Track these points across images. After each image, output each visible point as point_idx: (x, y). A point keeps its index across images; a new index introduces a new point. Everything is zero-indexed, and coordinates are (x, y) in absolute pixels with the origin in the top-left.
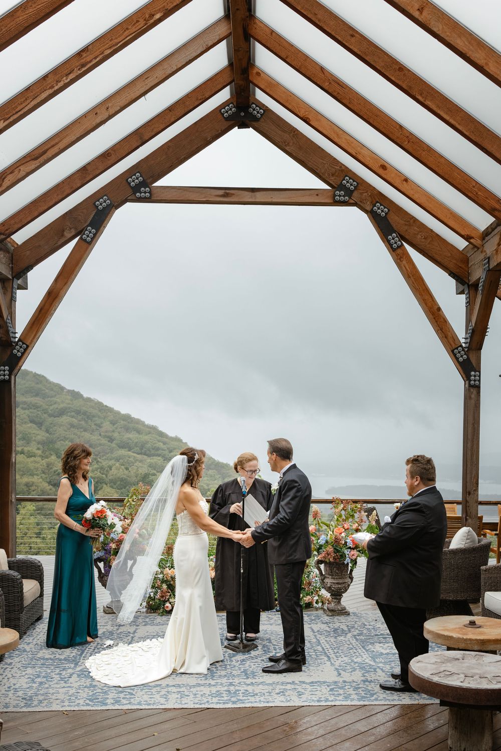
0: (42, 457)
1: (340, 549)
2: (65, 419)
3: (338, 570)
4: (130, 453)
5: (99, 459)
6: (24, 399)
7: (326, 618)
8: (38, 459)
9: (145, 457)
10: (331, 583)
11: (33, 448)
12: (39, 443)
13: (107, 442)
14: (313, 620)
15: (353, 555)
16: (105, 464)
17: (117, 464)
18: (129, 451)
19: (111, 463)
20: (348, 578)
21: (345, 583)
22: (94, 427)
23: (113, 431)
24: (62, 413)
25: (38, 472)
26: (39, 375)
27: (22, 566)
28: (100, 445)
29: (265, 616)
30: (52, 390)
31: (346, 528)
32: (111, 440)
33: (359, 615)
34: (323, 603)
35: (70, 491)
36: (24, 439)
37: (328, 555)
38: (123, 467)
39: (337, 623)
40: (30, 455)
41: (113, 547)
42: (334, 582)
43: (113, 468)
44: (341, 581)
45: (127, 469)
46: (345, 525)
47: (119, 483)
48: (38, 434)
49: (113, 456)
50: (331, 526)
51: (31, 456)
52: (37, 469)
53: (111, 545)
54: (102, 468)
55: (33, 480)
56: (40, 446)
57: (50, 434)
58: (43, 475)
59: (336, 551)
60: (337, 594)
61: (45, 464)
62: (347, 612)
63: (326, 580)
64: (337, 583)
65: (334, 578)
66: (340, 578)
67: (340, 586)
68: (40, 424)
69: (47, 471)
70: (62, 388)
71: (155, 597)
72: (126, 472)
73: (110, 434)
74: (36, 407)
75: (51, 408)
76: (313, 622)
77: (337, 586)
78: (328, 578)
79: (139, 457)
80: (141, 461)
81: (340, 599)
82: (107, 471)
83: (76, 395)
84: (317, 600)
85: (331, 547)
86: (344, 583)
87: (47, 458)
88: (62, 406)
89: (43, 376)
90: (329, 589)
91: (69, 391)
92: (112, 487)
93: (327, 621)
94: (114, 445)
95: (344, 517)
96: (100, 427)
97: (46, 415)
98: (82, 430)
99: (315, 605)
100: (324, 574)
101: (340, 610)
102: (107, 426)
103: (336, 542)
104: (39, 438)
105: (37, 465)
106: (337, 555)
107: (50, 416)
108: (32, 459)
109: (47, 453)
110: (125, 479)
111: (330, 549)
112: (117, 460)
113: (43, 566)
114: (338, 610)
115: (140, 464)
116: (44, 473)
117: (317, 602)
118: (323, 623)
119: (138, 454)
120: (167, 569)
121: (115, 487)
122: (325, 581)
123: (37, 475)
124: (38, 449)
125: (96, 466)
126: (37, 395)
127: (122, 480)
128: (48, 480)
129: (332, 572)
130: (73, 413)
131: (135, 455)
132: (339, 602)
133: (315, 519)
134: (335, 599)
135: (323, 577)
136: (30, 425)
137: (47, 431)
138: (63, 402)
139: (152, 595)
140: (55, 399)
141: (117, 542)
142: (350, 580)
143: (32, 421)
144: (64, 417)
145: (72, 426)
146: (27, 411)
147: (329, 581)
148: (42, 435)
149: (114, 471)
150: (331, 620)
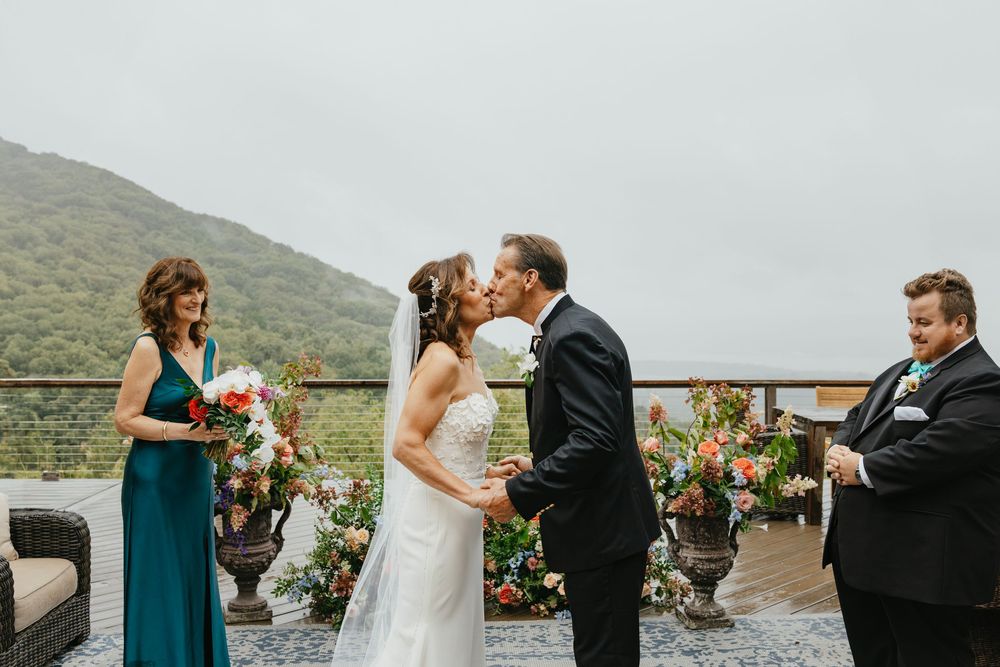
0: (242, 328)
1: (714, 489)
2: (271, 280)
3: (708, 531)
4: (354, 322)
5: (313, 330)
6: (221, 256)
7: (688, 639)
8: (236, 330)
9: (372, 327)
10: (694, 558)
11: (230, 317)
12: (238, 310)
13: (323, 308)
14: (661, 643)
15: (745, 502)
16: (319, 335)
17: (336, 336)
18: (352, 319)
19: (328, 335)
20: (729, 548)
21: (725, 558)
22: (307, 289)
23: (332, 294)
24: (267, 272)
25: (236, 347)
26: (239, 225)
27: (42, 530)
28: (316, 312)
29: (556, 631)
30: (255, 243)
31: (721, 442)
32: (329, 305)
33: (754, 626)
34: (671, 594)
35: (156, 368)
36: (219, 305)
37: (693, 502)
38: (343, 340)
39: (716, 653)
40: (226, 325)
41: (236, 487)
42: (700, 556)
43: (331, 341)
44: (715, 555)
45: (349, 342)
46: (720, 437)
47: (338, 360)
48: (237, 300)
49: (332, 325)
50: (690, 438)
51: (227, 327)
52: (235, 343)
53: (231, 482)
54: (316, 341)
55: (230, 357)
56: (240, 315)
57: (252, 299)
58: (242, 351)
59: (708, 493)
60: (706, 583)
61: (245, 338)
62: (727, 621)
63: (683, 553)
64: (709, 560)
65: (700, 549)
66: (714, 549)
67: (713, 566)
68: (239, 286)
69: (246, 346)
70: (268, 241)
71: (328, 586)
72: (347, 346)
73: (328, 298)
74: (235, 264)
75: (254, 266)
76: (661, 648)
77: (706, 566)
78: (687, 547)
79: (364, 327)
80: (366, 332)
81: (712, 593)
82: (324, 345)
83: (284, 250)
84: (659, 588)
85: (698, 486)
86: (721, 559)
87: (248, 329)
88: (267, 263)
89: (244, 227)
90: (689, 572)
91: (276, 244)
92: (330, 365)
93: (691, 646)
94: (332, 312)
95: (713, 419)
96: (315, 289)
97: (247, 275)
98: (292, 293)
99: (655, 598)
100: (677, 538)
101: (714, 617)
102: (324, 288)
103: (709, 474)
104: (239, 303)
105: (235, 338)
106: (710, 503)
107: (254, 275)
108: (230, 330)
109: (247, 323)
110: (347, 355)
111: (696, 490)
112: (337, 331)
113: (89, 527)
114: (709, 617)
115: (366, 336)
116: (243, 347)
117: (659, 592)
118: (685, 653)
119: (363, 322)
120: (352, 528)
121: (333, 364)
122: (680, 554)
123: (235, 350)
124: (237, 318)
125: (309, 339)
126: (237, 250)
127: (342, 357)
128: (249, 357)
129: (695, 536)
130: (281, 273)
131: (359, 324)
132: (711, 599)
133: (655, 423)
134: (702, 591)
135: (676, 546)
136: (227, 287)
137: (249, 295)
138: (269, 259)
139: (322, 581)
140: (258, 255)
141: (244, 475)
142: (732, 552)
143: (230, 283)
144: (270, 277)
145: (280, 288)
146: (225, 271)
147: (689, 554)
148: (242, 300)
149: (332, 345)
150: (700, 643)
